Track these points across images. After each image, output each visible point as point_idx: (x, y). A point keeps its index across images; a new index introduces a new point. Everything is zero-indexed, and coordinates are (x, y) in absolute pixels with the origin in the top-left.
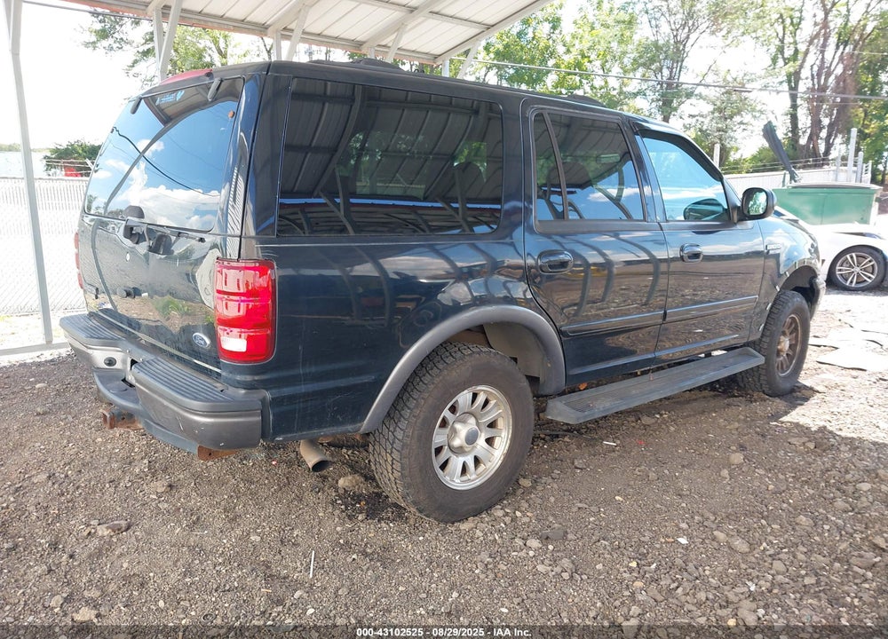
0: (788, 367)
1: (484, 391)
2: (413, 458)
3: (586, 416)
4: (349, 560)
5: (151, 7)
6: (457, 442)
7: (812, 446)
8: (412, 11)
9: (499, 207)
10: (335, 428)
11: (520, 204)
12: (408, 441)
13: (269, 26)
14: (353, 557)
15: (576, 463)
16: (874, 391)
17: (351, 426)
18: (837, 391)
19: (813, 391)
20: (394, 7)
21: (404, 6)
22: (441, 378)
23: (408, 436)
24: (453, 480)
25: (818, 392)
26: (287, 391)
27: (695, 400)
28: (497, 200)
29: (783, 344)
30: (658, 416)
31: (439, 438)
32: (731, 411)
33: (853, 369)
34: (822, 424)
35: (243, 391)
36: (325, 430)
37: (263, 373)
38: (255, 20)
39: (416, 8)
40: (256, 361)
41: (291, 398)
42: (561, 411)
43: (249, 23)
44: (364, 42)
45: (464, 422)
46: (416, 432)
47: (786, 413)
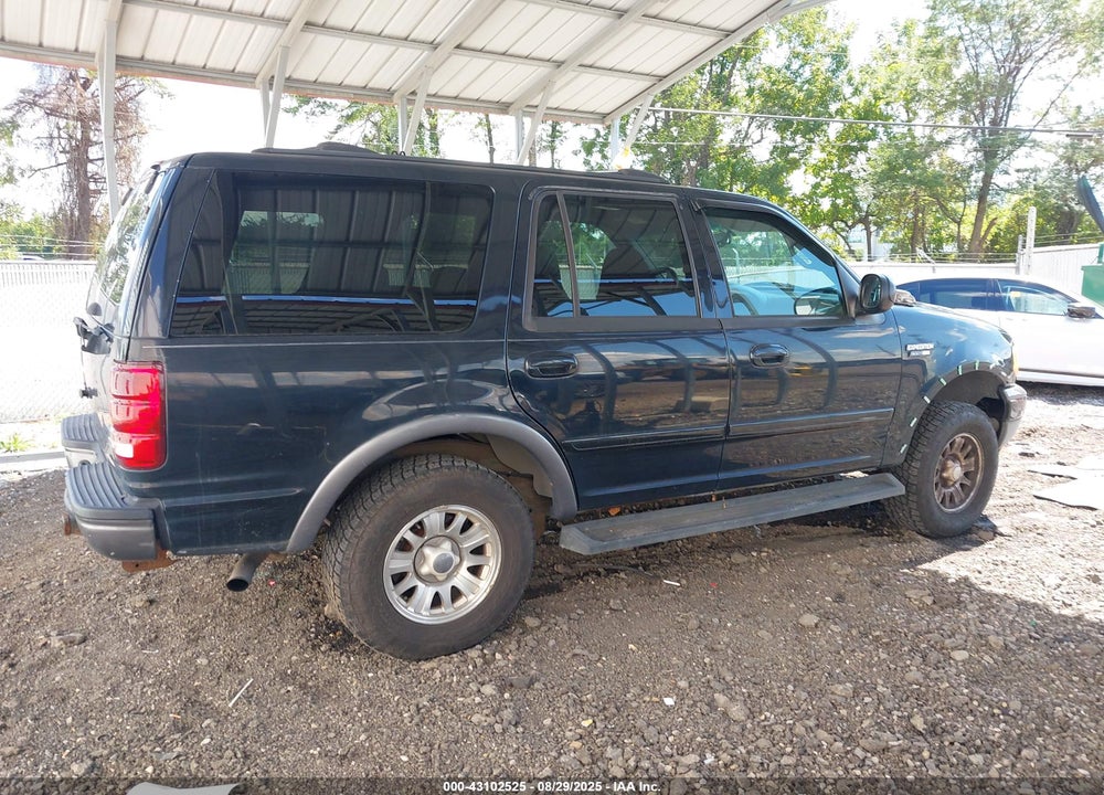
0: (962, 502)
1: (462, 512)
2: (354, 584)
3: (606, 547)
4: (283, 691)
5: (259, 79)
6: (425, 570)
7: (929, 601)
8: (559, 66)
9: (473, 303)
10: (252, 545)
11: (505, 300)
12: (347, 564)
13: (395, 91)
14: (289, 688)
15: (611, 604)
16: (1087, 538)
17: (275, 544)
18: (1031, 535)
19: (994, 532)
20: (536, 62)
21: (548, 61)
22: (393, 494)
23: (347, 559)
24: (418, 611)
25: (1002, 535)
26: (184, 501)
27: (824, 537)
28: (473, 295)
29: (950, 471)
30: (755, 554)
31: (395, 562)
32: (855, 553)
33: (1078, 507)
34: (963, 573)
35: (136, 499)
36: (238, 546)
37: (155, 481)
38: (376, 86)
39: (563, 63)
40: (145, 468)
41: (189, 510)
42: (575, 540)
43: (371, 89)
44: (512, 104)
45: (436, 546)
46: (357, 555)
47: (932, 558)
